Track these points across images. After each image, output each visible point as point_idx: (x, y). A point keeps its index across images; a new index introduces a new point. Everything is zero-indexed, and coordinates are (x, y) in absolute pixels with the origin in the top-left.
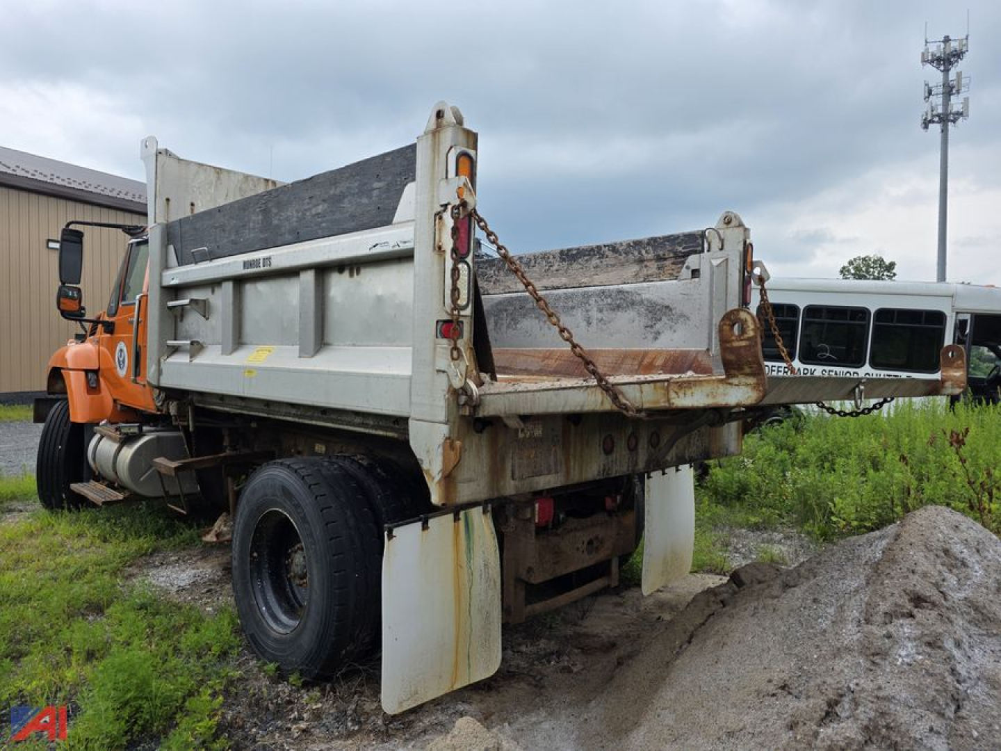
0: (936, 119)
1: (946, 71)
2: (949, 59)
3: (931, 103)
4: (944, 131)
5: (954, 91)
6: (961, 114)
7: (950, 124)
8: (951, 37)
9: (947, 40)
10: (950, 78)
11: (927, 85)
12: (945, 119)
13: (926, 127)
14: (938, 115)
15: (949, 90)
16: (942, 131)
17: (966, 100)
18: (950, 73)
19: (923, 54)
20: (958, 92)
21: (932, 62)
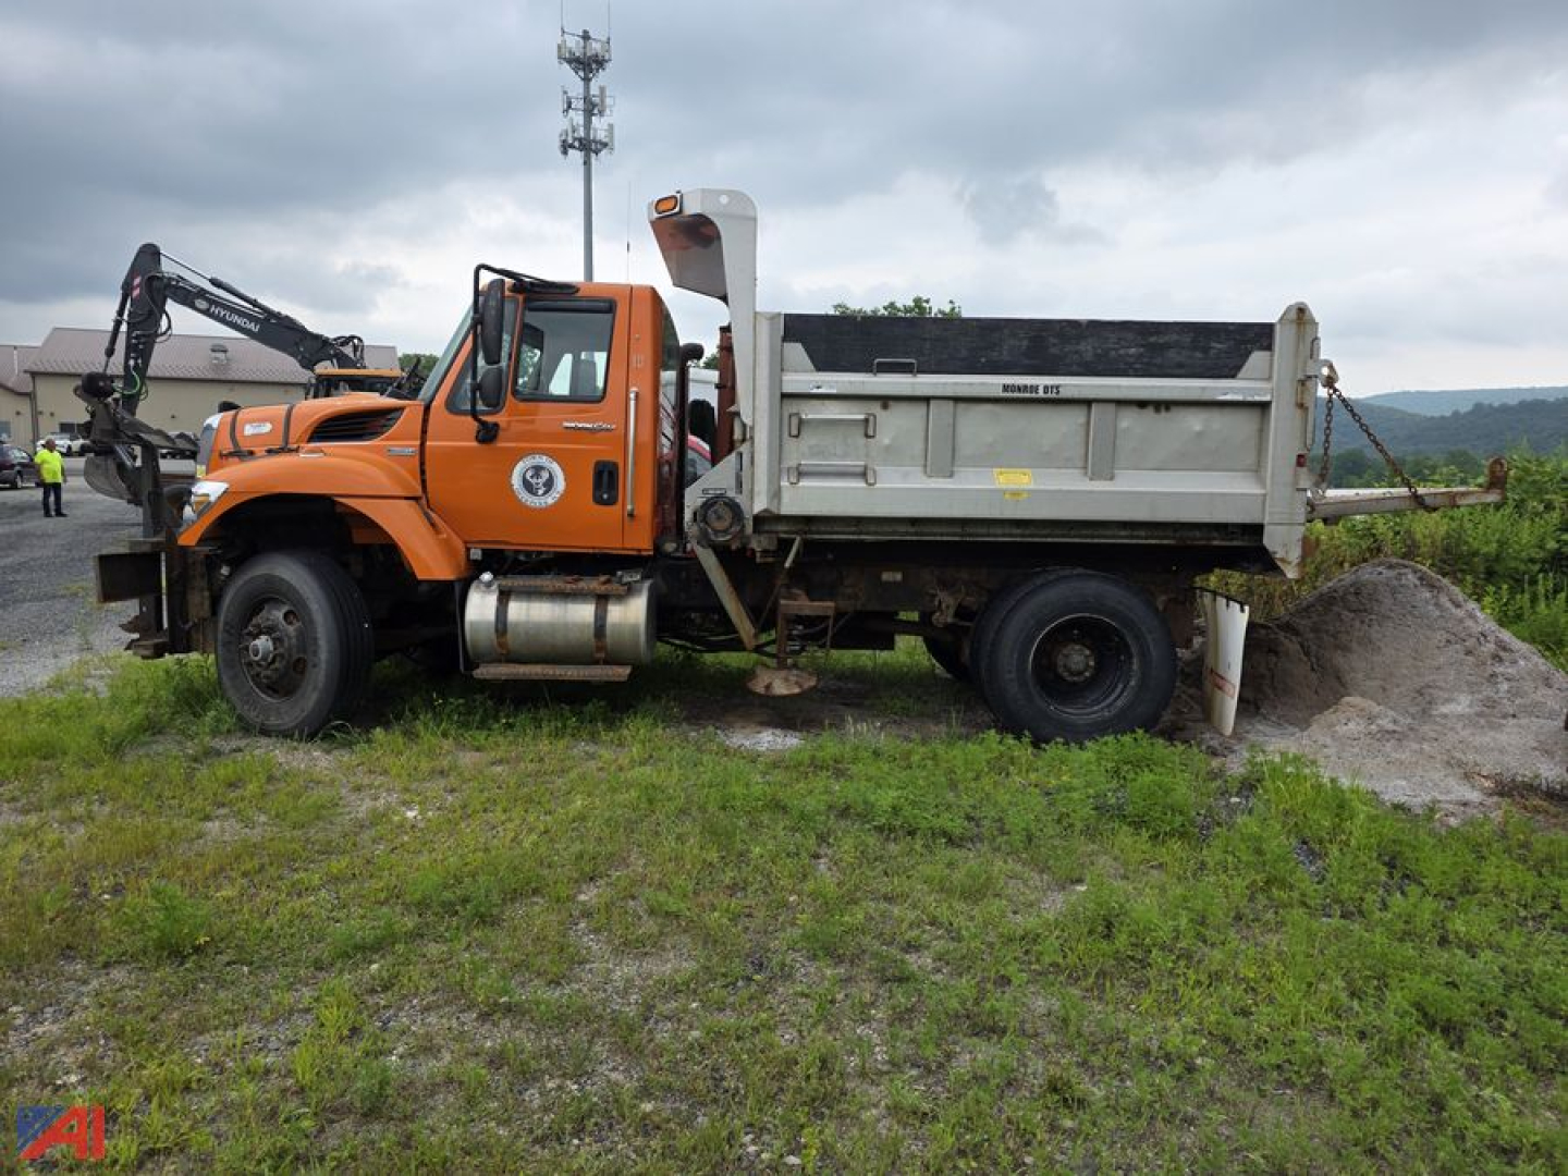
0: (577, 144)
1: (587, 80)
2: (589, 65)
3: (572, 120)
4: (587, 163)
5: (596, 111)
6: (605, 145)
7: (593, 155)
8: (591, 34)
9: (586, 37)
10: (592, 93)
11: (565, 93)
12: (589, 146)
13: (565, 152)
14: (580, 140)
15: (591, 108)
16: (585, 163)
17: (611, 127)
18: (593, 83)
19: (559, 47)
20: (601, 113)
21: (569, 62)
